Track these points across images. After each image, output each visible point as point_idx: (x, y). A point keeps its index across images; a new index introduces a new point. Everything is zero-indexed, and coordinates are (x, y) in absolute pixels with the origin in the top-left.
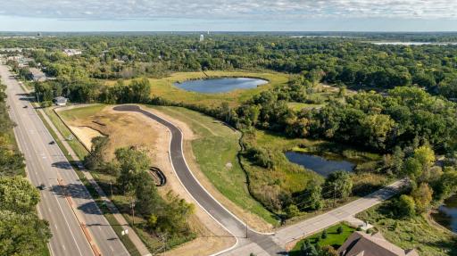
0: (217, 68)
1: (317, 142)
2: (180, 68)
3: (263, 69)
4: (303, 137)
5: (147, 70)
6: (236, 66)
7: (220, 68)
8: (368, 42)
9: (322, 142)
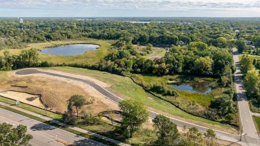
0: (57, 39)
2: (32, 40)
3: (86, 38)
4: (167, 74)
6: (69, 37)
7: (59, 39)
8: (127, 22)
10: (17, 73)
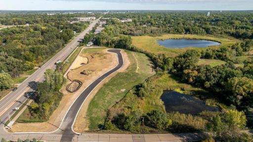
1: (196, 89)
2: (171, 32)
5: (151, 32)
7: (197, 33)
9: (200, 89)
10: (108, 51)
